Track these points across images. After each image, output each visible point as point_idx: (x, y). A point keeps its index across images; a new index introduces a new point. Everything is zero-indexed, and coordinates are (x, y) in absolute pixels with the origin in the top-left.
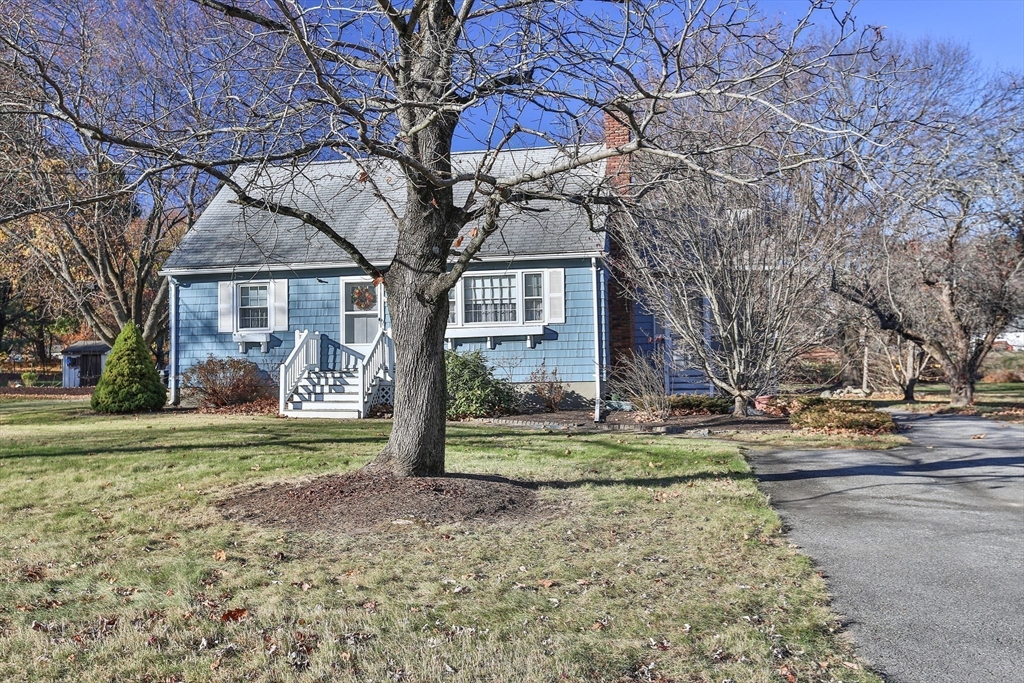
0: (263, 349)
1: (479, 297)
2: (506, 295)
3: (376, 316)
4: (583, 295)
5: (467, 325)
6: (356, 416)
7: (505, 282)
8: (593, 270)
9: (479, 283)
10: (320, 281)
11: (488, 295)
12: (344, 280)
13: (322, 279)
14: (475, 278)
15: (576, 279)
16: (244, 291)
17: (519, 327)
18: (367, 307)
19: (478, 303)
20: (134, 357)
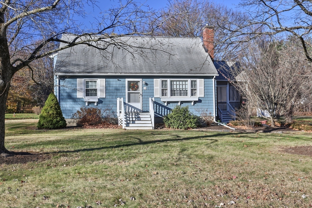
0: (95, 104)
1: (175, 87)
2: (184, 87)
3: (139, 93)
4: (210, 88)
5: (171, 97)
6: (152, 128)
7: (184, 83)
8: (213, 80)
9: (175, 83)
10: (118, 80)
11: (178, 87)
12: (127, 80)
13: (119, 79)
14: (174, 81)
15: (208, 83)
16: (87, 82)
17: (189, 98)
18: (136, 90)
19: (174, 89)
20: (57, 107)
